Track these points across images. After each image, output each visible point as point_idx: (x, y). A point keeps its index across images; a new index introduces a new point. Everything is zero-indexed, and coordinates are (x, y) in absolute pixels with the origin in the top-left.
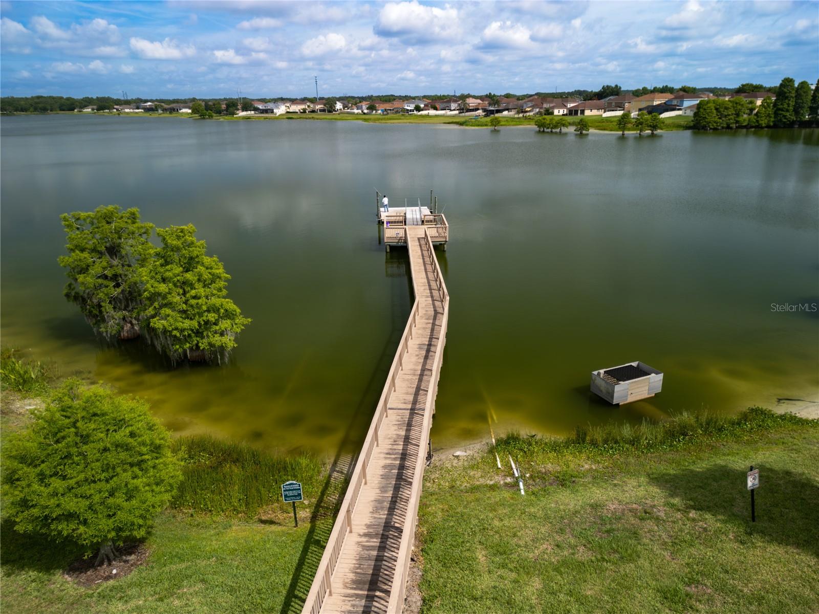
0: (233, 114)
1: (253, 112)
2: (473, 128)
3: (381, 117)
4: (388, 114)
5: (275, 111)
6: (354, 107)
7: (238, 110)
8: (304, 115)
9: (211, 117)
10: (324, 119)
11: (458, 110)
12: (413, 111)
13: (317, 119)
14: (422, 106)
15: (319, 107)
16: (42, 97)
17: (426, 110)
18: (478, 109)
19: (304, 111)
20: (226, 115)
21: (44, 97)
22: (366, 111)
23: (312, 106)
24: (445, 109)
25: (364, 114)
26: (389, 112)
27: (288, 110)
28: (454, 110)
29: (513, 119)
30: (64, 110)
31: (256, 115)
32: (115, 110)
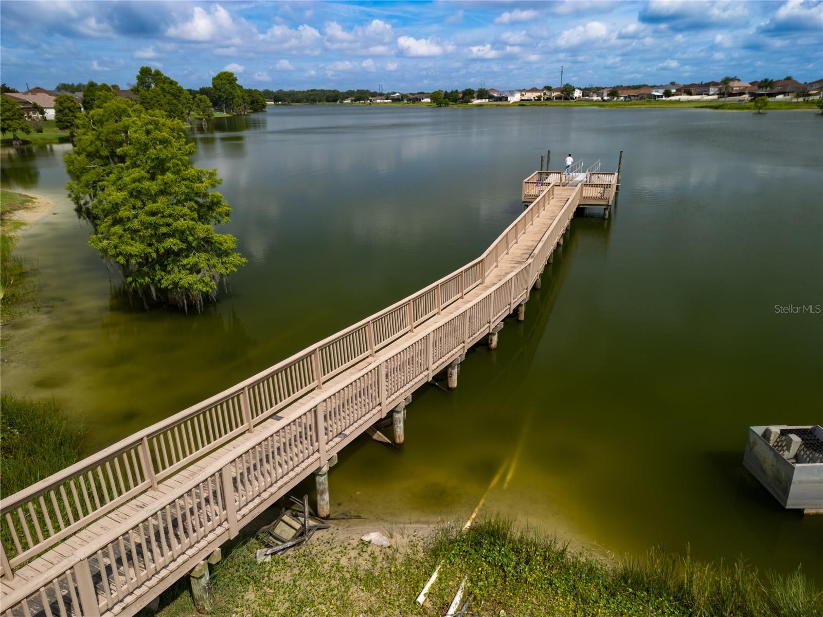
0: (468, 102)
1: (487, 100)
2: (730, 111)
3: (621, 103)
4: (631, 100)
5: (509, 98)
6: (595, 95)
7: (474, 98)
8: (538, 103)
9: (447, 104)
10: (557, 105)
11: (717, 94)
12: (662, 97)
13: (550, 106)
14: (674, 91)
15: (555, 94)
16: (315, 90)
17: (677, 95)
18: (744, 93)
19: (539, 98)
20: (462, 103)
21: (317, 90)
22: (606, 98)
23: (548, 93)
24: (702, 94)
25: (604, 101)
26: (633, 98)
27: (523, 98)
28: (713, 95)
29: (789, 103)
30: (329, 101)
31: (490, 103)
32: (369, 101)
